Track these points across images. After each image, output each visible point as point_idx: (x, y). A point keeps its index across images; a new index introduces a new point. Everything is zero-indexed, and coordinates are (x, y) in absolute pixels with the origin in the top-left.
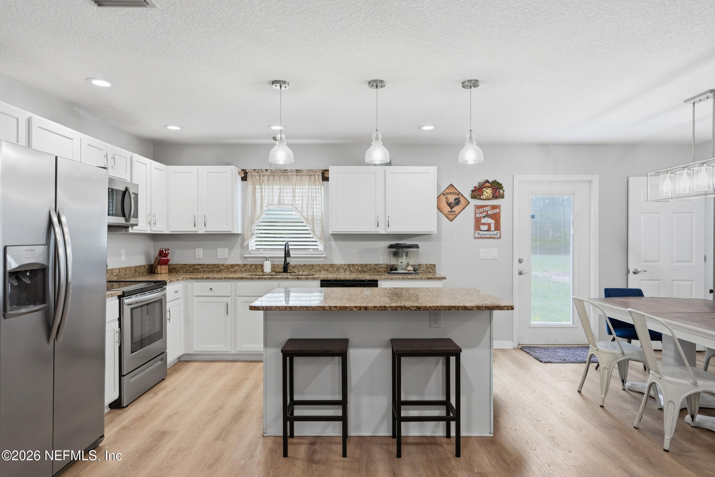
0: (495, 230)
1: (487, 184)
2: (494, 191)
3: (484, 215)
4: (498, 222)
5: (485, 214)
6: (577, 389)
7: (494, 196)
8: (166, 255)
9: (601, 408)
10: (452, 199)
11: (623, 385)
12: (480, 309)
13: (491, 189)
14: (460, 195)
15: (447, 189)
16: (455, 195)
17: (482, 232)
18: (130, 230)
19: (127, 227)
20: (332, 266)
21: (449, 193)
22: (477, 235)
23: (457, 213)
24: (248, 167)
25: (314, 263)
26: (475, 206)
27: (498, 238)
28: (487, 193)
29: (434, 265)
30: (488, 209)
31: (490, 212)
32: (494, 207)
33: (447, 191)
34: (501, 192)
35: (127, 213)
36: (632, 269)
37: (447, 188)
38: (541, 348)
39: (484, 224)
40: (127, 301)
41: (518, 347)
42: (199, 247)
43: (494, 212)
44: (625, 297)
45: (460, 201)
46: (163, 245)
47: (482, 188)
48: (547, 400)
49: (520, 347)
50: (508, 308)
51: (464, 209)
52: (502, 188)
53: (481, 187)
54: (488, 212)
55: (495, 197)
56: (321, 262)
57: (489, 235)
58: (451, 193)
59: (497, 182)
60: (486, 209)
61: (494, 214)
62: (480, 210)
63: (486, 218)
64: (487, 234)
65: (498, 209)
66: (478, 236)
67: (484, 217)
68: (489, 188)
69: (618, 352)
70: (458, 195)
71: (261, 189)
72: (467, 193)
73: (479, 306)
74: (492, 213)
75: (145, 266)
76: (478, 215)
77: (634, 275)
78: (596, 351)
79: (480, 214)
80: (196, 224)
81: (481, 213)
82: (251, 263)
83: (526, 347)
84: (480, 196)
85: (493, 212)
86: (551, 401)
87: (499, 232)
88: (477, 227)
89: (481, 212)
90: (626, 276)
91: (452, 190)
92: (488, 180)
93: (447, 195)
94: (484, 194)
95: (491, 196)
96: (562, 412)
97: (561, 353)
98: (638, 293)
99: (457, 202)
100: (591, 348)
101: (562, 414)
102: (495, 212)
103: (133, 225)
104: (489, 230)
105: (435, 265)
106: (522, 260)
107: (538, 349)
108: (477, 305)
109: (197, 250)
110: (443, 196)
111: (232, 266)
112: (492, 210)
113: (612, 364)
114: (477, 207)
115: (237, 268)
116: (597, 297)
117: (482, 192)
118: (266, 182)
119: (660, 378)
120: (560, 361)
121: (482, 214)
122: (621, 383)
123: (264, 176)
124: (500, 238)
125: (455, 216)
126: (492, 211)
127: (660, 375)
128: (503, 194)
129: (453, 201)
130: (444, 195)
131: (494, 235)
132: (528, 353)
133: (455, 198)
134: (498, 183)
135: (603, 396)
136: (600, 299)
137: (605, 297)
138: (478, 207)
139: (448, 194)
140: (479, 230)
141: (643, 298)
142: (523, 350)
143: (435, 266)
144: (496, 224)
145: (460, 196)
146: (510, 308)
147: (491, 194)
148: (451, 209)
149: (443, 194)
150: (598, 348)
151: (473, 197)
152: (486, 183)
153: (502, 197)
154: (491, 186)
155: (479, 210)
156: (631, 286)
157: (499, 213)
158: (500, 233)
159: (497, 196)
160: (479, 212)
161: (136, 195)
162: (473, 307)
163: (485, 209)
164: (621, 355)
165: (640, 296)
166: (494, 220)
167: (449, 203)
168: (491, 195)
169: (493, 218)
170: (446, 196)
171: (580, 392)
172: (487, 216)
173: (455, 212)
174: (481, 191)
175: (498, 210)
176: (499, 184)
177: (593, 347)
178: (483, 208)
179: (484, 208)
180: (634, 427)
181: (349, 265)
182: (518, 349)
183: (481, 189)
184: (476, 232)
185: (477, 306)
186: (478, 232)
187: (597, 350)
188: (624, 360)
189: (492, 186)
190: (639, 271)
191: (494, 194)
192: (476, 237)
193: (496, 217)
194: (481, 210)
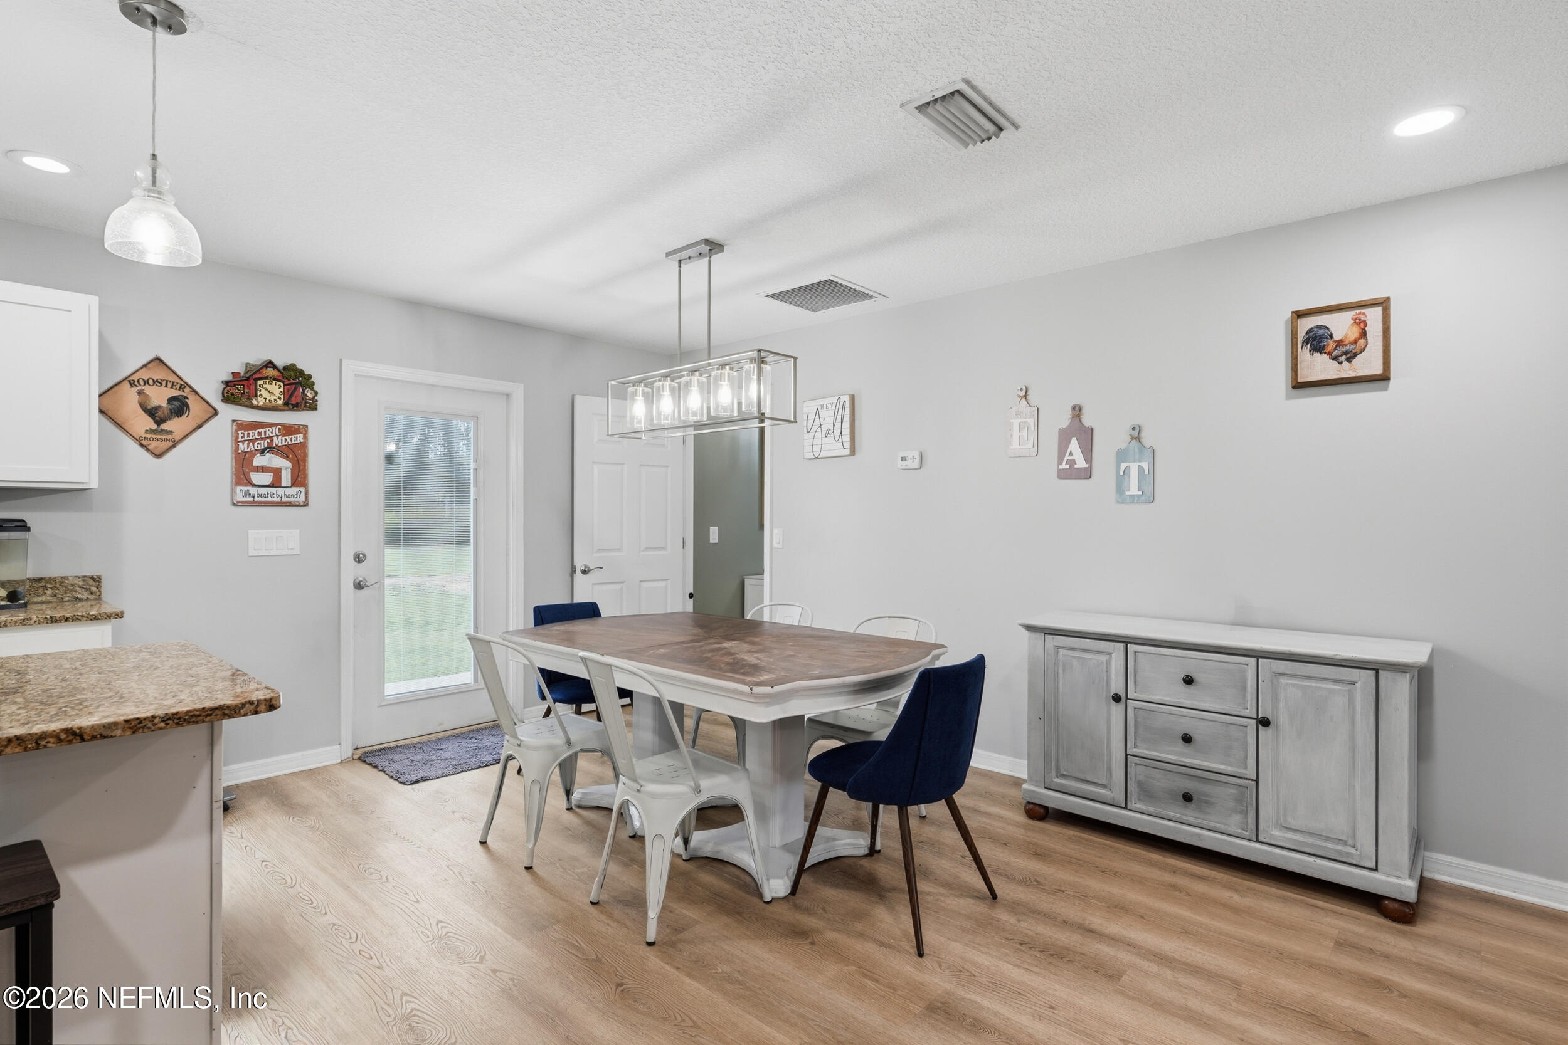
0: (293, 485)
1: (270, 371)
2: (288, 391)
3: (263, 447)
4: (301, 468)
5: (264, 444)
6: (478, 837)
7: (290, 402)
9: (527, 874)
10: (159, 397)
11: (568, 800)
12: (143, 728)
13: (282, 384)
14: (187, 390)
15: (144, 369)
16: (172, 387)
17: (255, 489)
21: (151, 382)
22: (239, 497)
23: (177, 436)
26: (235, 423)
27: (302, 504)
28: (269, 392)
29: (96, 580)
30: (272, 433)
31: (278, 441)
32: (289, 430)
33: (145, 375)
34: (310, 394)
36: (579, 566)
37: (145, 366)
38: (408, 747)
39: (263, 469)
41: (353, 754)
43: (288, 440)
44: (570, 622)
45: (187, 406)
47: (256, 380)
48: (406, 893)
49: (358, 754)
50: (258, 705)
51: (200, 427)
52: (311, 386)
53: (252, 375)
54: (272, 441)
55: (292, 404)
57: (275, 496)
58: (157, 382)
59: (299, 369)
60: (268, 434)
61: (288, 446)
62: (249, 434)
63: (268, 455)
64: (269, 496)
65: (302, 435)
66: (245, 499)
67: (262, 452)
68: (274, 382)
69: (559, 740)
70: (181, 388)
72: (210, 389)
73: (138, 719)
74: (284, 444)
76: (243, 447)
77: (584, 576)
78: (518, 748)
79: (251, 444)
81: (253, 441)
83: (371, 752)
84: (249, 398)
85: (286, 440)
86: (416, 893)
87: (303, 490)
88: (241, 476)
89: (251, 438)
90: (570, 578)
91: (159, 374)
92: (273, 360)
93: (145, 385)
94: (261, 396)
95: (280, 402)
96: (441, 917)
97: (452, 750)
98: (590, 611)
99: (179, 407)
100: (508, 741)
101: (440, 925)
102: (293, 442)
104: (276, 484)
105: (100, 578)
106: (364, 555)
107: (401, 752)
108: (129, 717)
110: (129, 386)
112: (284, 435)
113: (548, 771)
114: (242, 424)
116: (521, 627)
117: (256, 390)
119: (638, 791)
120: (446, 772)
121: (256, 444)
122: (565, 797)
124: (306, 504)
125: (171, 444)
126: (283, 438)
127: (638, 783)
128: (314, 400)
129: (164, 404)
130: (132, 384)
131: (291, 496)
132: (375, 767)
133: (172, 397)
134: (301, 372)
135: (531, 845)
136: (525, 632)
137: (536, 624)
138: (242, 426)
139: (146, 382)
140: (246, 485)
141: (599, 621)
142: (365, 761)
143: (99, 582)
144: (297, 471)
146: (262, 707)
147: (282, 397)
148: (158, 423)
149: (129, 381)
150: (521, 741)
151: (228, 399)
152: (267, 366)
153: (313, 406)
154: (280, 378)
155: (246, 433)
156: (580, 598)
157: (303, 446)
158: (307, 493)
159: (297, 403)
160: (246, 438)
162: (109, 728)
163: (265, 432)
164: (565, 748)
165: (595, 616)
166: (290, 461)
167: (149, 408)
168: (280, 398)
169: (288, 457)
170: (140, 388)
171: (485, 842)
172: (270, 449)
173: (170, 432)
174: (252, 387)
175: (300, 438)
176: (304, 374)
177: (512, 740)
178: (260, 430)
179: (262, 430)
180: (591, 902)
182: (353, 759)
183: (252, 381)
184: (238, 488)
185: (127, 721)
186: (244, 488)
187: (519, 746)
188: (570, 756)
189: (283, 377)
190: (592, 568)
191: (291, 396)
192: (239, 502)
193: (297, 455)
194: (251, 435)
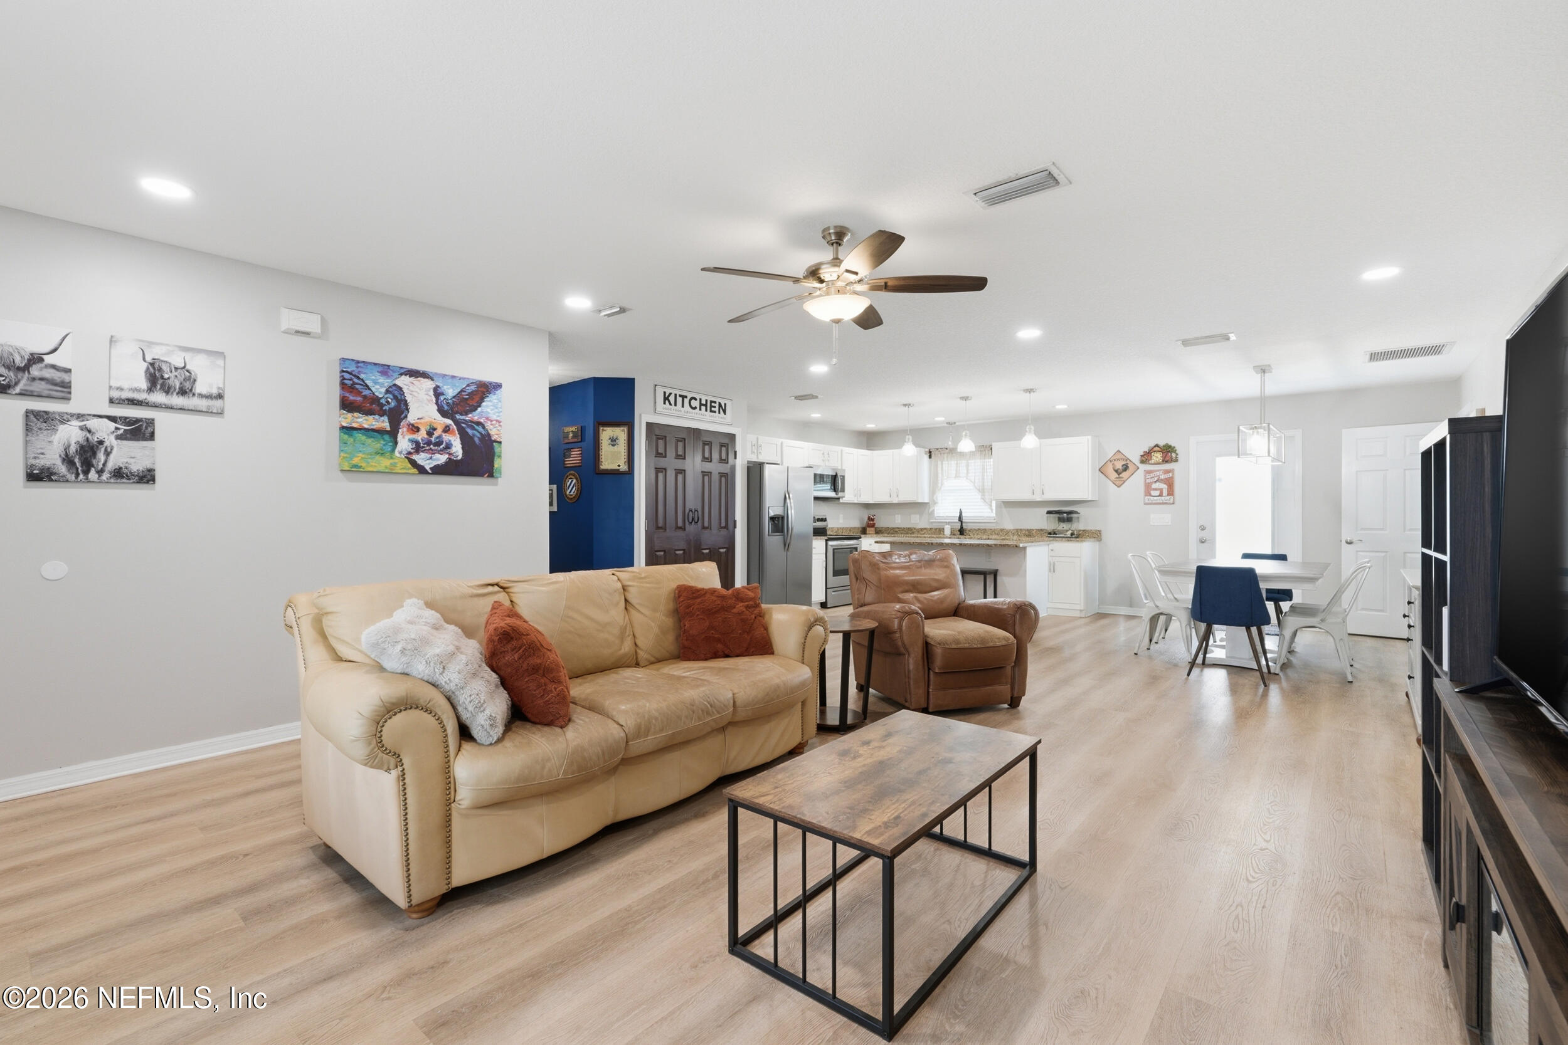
0: (1168, 495)
1: (1157, 449)
2: (1165, 455)
4: (1172, 487)
5: (1156, 479)
8: (873, 520)
10: (1119, 465)
13: (1162, 453)
14: (1128, 460)
15: (1114, 456)
16: (1123, 461)
17: (1153, 497)
18: (841, 501)
19: (838, 499)
20: (1002, 530)
21: (1117, 460)
22: (1147, 501)
23: (1125, 479)
24: (933, 447)
25: (987, 528)
26: (1145, 471)
27: (1172, 504)
28: (1158, 457)
29: (1100, 531)
30: (1159, 474)
31: (1162, 477)
32: (1166, 472)
33: (1115, 458)
34: (1174, 455)
35: (836, 490)
36: (1344, 539)
37: (1115, 454)
39: (1156, 489)
40: (830, 543)
42: (898, 514)
43: (1167, 477)
45: (1128, 467)
46: (871, 512)
51: (1133, 474)
52: (1175, 451)
53: (1151, 451)
54: (1159, 477)
55: (1167, 461)
56: (992, 526)
57: (1161, 500)
58: (1119, 460)
59: (1170, 445)
61: (1166, 479)
63: (1158, 483)
64: (1158, 500)
65: (1171, 473)
66: (1149, 502)
67: (1156, 482)
68: (1159, 453)
70: (1126, 461)
71: (942, 464)
72: (1135, 458)
74: (1164, 478)
75: (858, 528)
76: (1148, 481)
77: (1349, 545)
80: (892, 495)
81: (1151, 478)
82: (936, 527)
84: (1150, 461)
87: (1172, 497)
88: (1148, 493)
90: (1339, 546)
91: (1120, 457)
92: (1159, 444)
93: (1115, 461)
94: (1154, 459)
95: (1163, 460)
99: (1126, 468)
103: (842, 497)
104: (1161, 495)
105: (1100, 529)
106: (1204, 527)
109: (896, 516)
111: (922, 529)
112: (1164, 474)
115: (925, 531)
118: (946, 459)
121: (1153, 479)
123: (944, 454)
124: (1174, 504)
125: (1122, 481)
126: (1164, 476)
128: (1177, 457)
129: (1121, 468)
130: (1111, 462)
131: (1167, 500)
133: (1123, 465)
138: (1148, 472)
144: (1170, 490)
145: (1128, 462)
147: (1163, 458)
148: (1119, 475)
151: (1142, 462)
152: (1155, 446)
153: (1176, 460)
154: (1161, 451)
155: (1149, 475)
157: (1172, 478)
158: (1174, 499)
159: (1170, 460)
160: (1149, 478)
161: (844, 477)
163: (1156, 474)
166: (1167, 485)
167: (1116, 469)
168: (1160, 459)
169: (1165, 483)
170: (1113, 463)
172: (1159, 480)
173: (1122, 478)
174: (1151, 456)
175: (1171, 475)
176: (1172, 447)
178: (1154, 473)
181: (1017, 530)
183: (1151, 454)
184: (1146, 498)
186: (1149, 497)
189: (1163, 450)
190: (1354, 541)
191: (1166, 458)
192: (1146, 503)
193: (1170, 483)
194: (1151, 476)
